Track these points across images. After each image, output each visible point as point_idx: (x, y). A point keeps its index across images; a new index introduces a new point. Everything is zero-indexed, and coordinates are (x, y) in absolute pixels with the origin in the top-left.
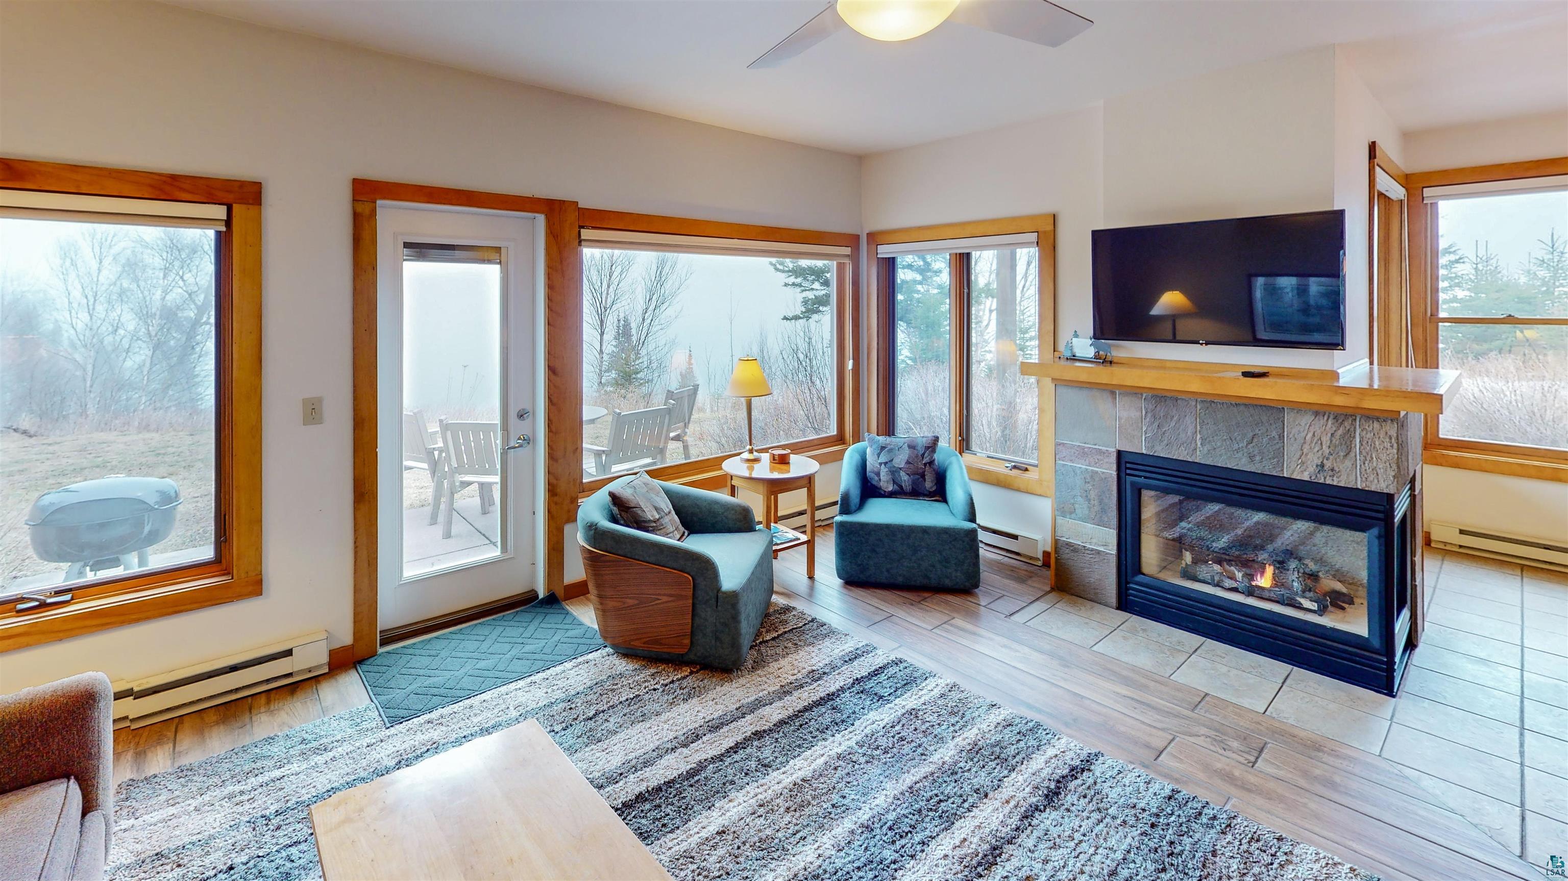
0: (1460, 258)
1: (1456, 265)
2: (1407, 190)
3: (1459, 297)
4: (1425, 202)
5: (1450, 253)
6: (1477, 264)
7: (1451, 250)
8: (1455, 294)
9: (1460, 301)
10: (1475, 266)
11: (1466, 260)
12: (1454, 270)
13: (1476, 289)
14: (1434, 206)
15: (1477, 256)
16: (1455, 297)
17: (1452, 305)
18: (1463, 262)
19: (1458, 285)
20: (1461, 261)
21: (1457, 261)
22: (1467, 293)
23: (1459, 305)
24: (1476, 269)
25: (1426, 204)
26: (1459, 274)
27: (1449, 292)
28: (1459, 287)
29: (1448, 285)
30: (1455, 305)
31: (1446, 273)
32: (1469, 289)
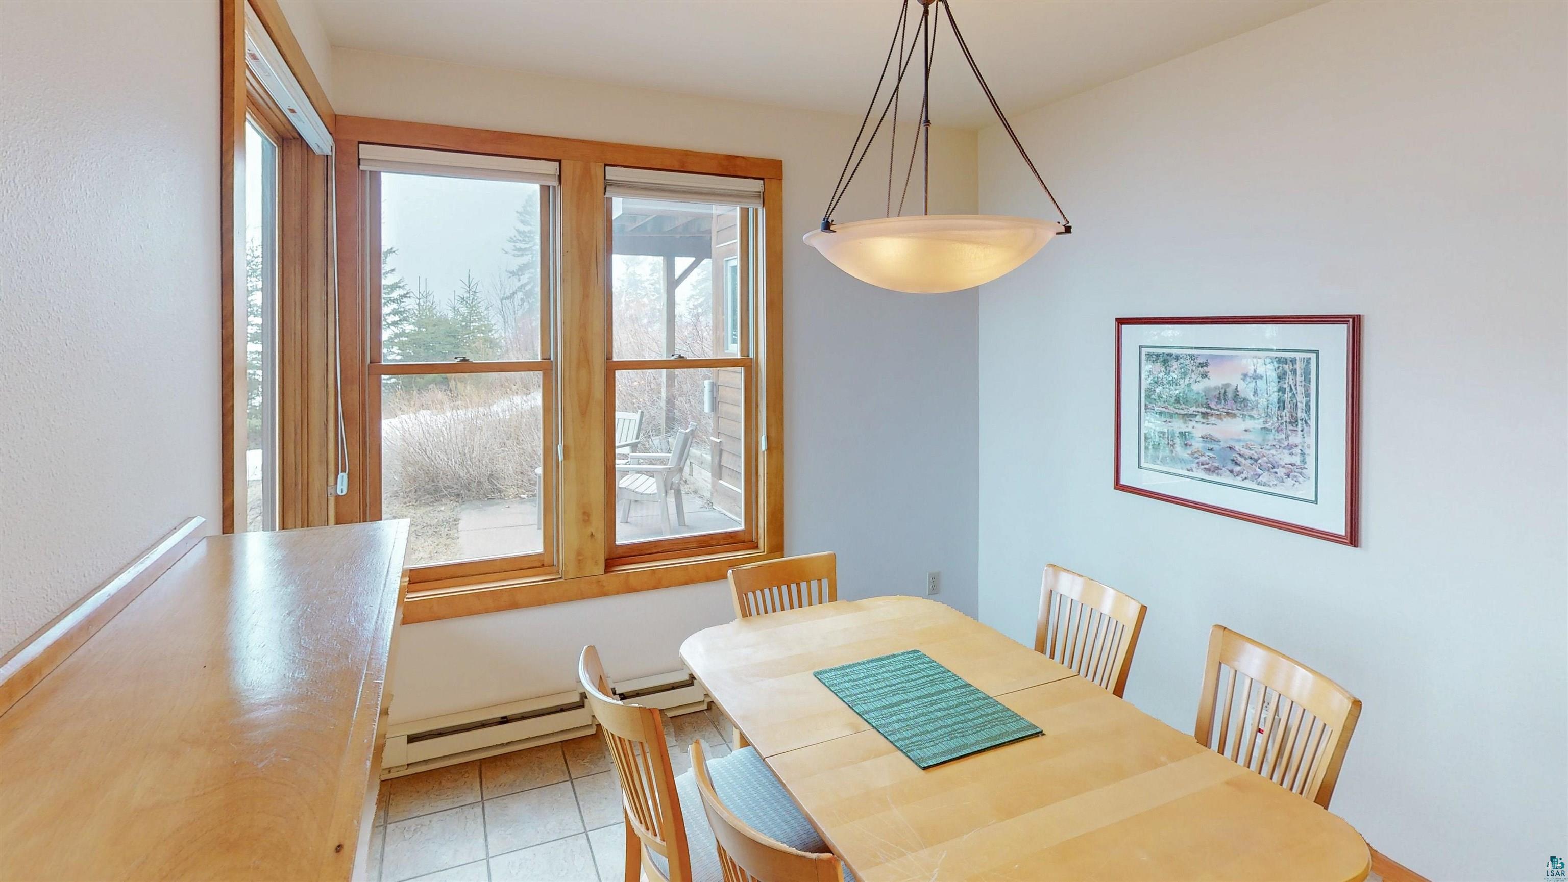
0: (407, 293)
1: (405, 300)
2: (335, 140)
3: (407, 331)
4: (362, 168)
5: (400, 287)
6: (419, 299)
7: (400, 285)
8: (404, 328)
9: (408, 335)
10: (418, 301)
11: (411, 295)
12: (402, 304)
13: (418, 324)
14: (375, 177)
15: (420, 293)
16: (404, 331)
17: (401, 339)
18: (410, 297)
19: (405, 319)
20: (408, 296)
21: (405, 296)
22: (412, 327)
23: (406, 339)
24: (419, 304)
25: (364, 172)
26: (407, 308)
27: (399, 326)
28: (406, 321)
29: (398, 319)
30: (404, 339)
31: (397, 307)
32: (414, 324)
